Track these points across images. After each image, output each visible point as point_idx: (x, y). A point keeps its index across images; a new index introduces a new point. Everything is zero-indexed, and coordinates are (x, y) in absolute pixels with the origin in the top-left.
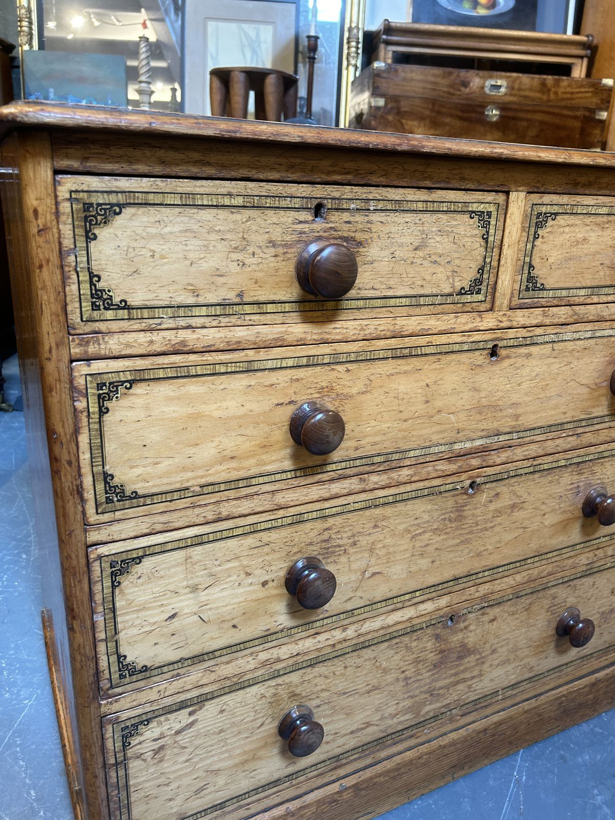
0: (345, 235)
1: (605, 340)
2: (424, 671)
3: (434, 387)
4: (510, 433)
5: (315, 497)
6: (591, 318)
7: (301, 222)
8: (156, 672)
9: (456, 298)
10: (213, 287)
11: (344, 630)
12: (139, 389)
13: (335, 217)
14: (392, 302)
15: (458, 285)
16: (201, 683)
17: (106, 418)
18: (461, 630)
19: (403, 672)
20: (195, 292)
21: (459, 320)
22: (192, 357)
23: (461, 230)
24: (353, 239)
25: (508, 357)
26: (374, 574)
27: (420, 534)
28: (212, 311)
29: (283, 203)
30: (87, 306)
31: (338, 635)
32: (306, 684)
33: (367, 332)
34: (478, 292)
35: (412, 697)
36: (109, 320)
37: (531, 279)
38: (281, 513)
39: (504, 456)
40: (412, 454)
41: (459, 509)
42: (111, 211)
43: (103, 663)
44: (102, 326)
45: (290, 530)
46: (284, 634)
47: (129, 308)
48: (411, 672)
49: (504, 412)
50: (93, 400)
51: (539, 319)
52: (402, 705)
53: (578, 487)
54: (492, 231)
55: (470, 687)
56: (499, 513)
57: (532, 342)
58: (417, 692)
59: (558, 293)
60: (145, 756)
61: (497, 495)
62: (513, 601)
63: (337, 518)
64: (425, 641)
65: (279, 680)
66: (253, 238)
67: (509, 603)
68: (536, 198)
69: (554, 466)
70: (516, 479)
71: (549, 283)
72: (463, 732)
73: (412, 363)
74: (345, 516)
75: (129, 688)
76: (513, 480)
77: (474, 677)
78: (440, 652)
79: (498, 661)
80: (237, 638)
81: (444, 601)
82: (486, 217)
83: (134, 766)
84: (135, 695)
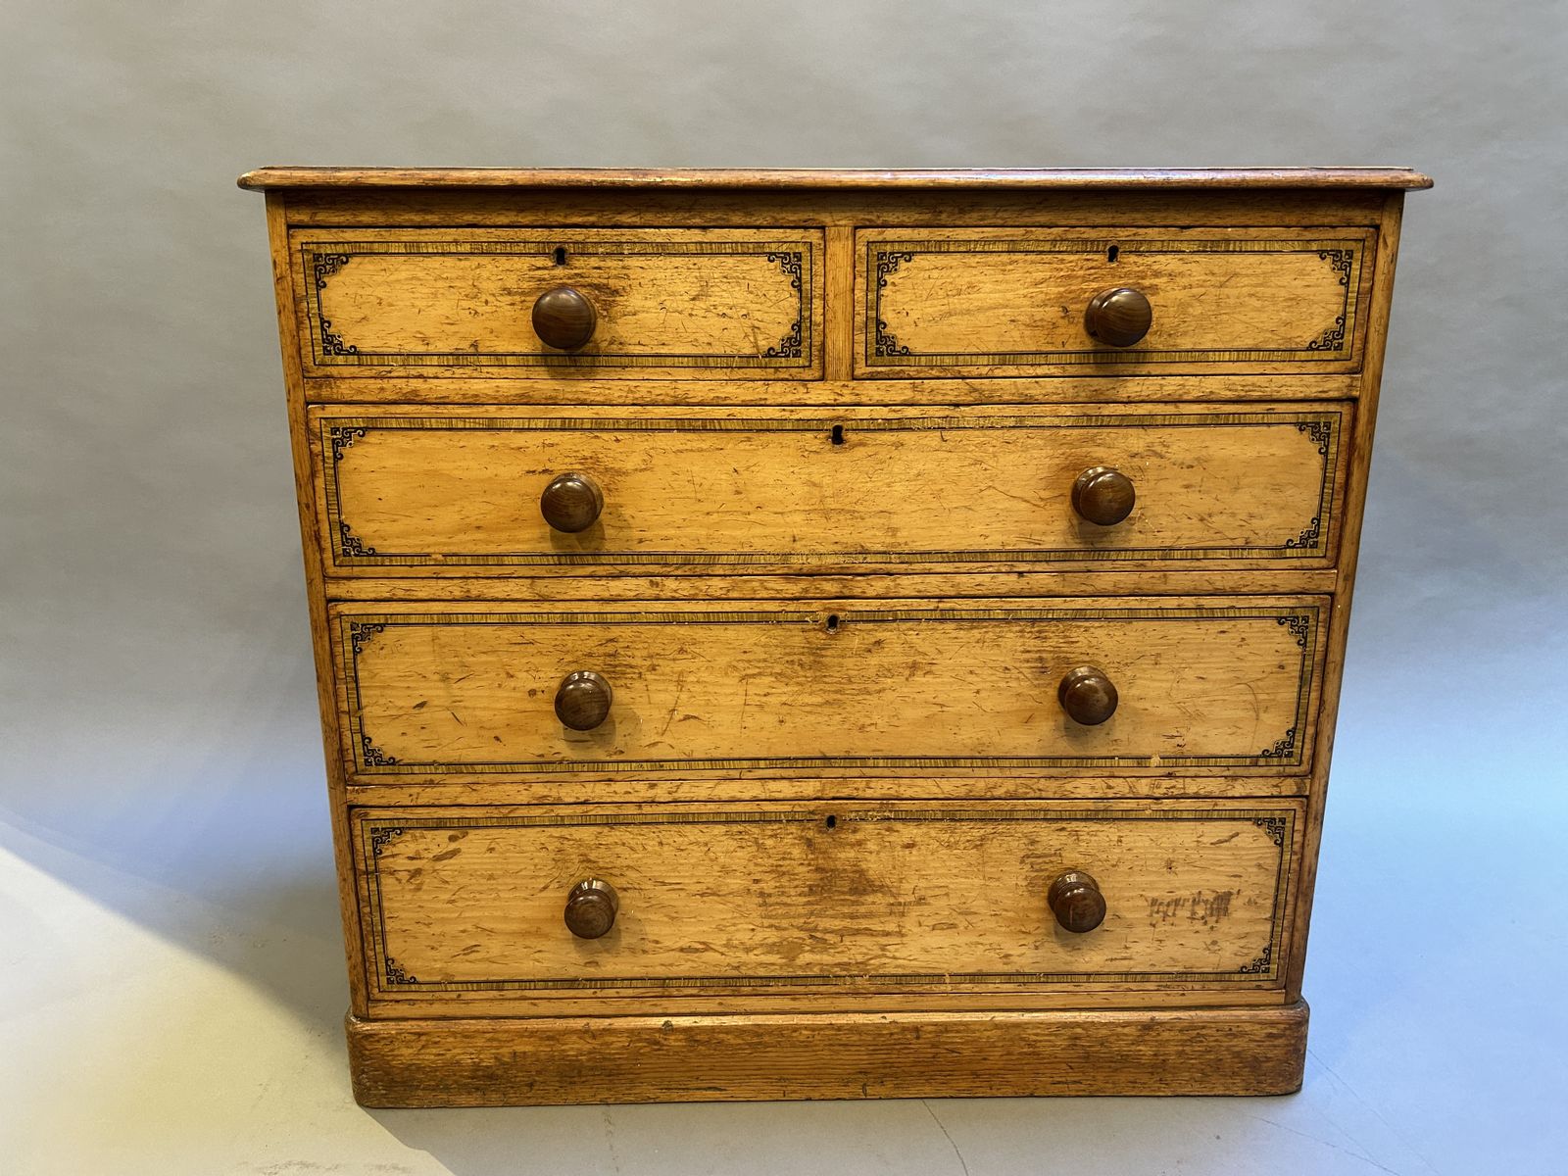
0: (595, 282)
1: (1047, 433)
2: (793, 892)
3: (746, 475)
4: (884, 553)
5: (589, 595)
6: (1006, 397)
7: (539, 268)
8: (405, 769)
9: (764, 361)
10: (444, 337)
11: (652, 786)
12: (373, 438)
13: (580, 262)
14: (669, 361)
15: (764, 345)
16: (460, 801)
17: (341, 463)
18: (852, 845)
19: (756, 881)
20: (425, 341)
21: (770, 389)
22: (426, 409)
23: (757, 275)
24: (606, 286)
25: (862, 444)
26: (687, 718)
27: (753, 676)
28: (445, 360)
29: (516, 249)
30: (319, 350)
31: (642, 791)
32: (602, 850)
33: (637, 395)
34: (797, 354)
35: (778, 928)
36: (341, 366)
37: (881, 339)
38: (546, 607)
39: (879, 585)
40: (724, 560)
41: (816, 652)
42: (339, 261)
43: (347, 741)
44: (334, 371)
45: (559, 631)
46: (563, 767)
47: (359, 354)
48: (769, 885)
49: (869, 522)
50: (327, 445)
51: (908, 395)
52: (759, 936)
53: (1041, 659)
54: (806, 277)
55: (883, 948)
56: (888, 671)
57: (902, 426)
58: (785, 923)
59: (937, 361)
60: (400, 875)
61: (878, 643)
62: (945, 824)
63: (624, 628)
64: (789, 844)
65: (565, 832)
66: (484, 285)
67: (938, 825)
68: (871, 234)
69: (981, 615)
70: (909, 624)
71: (917, 346)
72: (876, 1018)
73: (709, 440)
74: (635, 628)
75: (377, 779)
76: (904, 626)
77: (887, 934)
78: (818, 869)
79: (931, 922)
80: (502, 754)
81: (810, 788)
82: (794, 260)
83: (388, 883)
84: (383, 791)
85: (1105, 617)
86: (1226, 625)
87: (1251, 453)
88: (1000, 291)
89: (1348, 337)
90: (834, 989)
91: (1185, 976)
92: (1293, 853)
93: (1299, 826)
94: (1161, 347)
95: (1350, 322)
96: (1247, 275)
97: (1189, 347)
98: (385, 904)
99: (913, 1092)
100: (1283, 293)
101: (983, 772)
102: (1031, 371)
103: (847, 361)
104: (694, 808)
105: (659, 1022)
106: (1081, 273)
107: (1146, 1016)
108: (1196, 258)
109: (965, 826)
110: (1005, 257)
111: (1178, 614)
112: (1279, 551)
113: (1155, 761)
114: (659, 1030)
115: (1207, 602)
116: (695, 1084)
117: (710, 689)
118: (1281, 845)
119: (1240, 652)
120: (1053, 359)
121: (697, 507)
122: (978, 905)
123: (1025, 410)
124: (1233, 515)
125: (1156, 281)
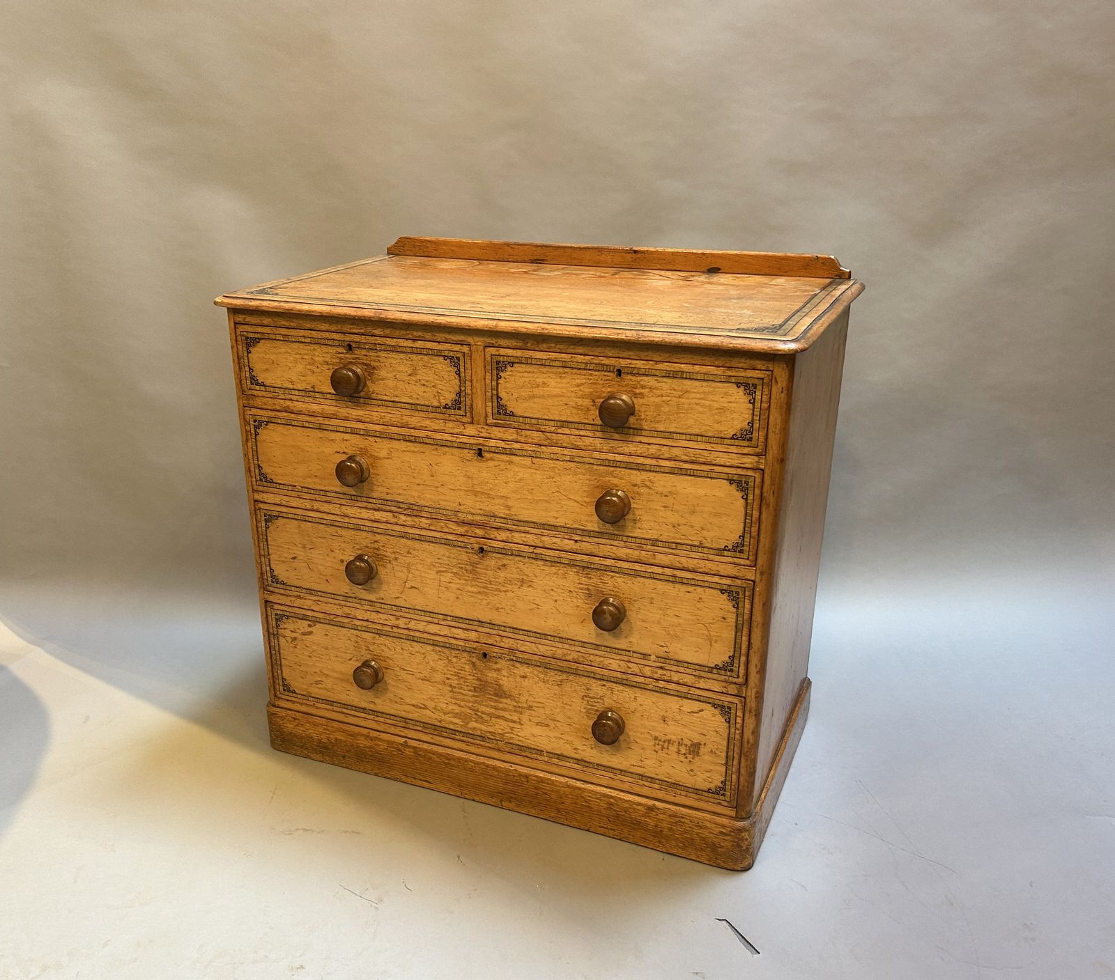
0: (365, 362)
1: (587, 466)
2: (466, 688)
3: (436, 467)
4: (505, 518)
5: (366, 517)
6: (565, 444)
7: (340, 353)
8: (288, 588)
9: (444, 410)
10: (300, 381)
11: (398, 619)
12: (271, 426)
13: (358, 352)
14: (399, 405)
15: (443, 402)
16: (312, 608)
17: (258, 437)
18: (495, 670)
19: (448, 679)
20: (292, 383)
21: (447, 425)
22: (293, 415)
23: (439, 366)
24: (370, 365)
25: (492, 459)
26: (412, 587)
27: (443, 572)
28: (301, 393)
29: (330, 343)
30: (249, 382)
31: (393, 621)
32: (376, 646)
33: (384, 420)
34: (459, 409)
35: (459, 706)
36: (258, 391)
37: (499, 406)
38: (347, 520)
39: (503, 535)
40: (426, 509)
41: (474, 565)
42: (256, 341)
43: (264, 569)
44: (255, 393)
45: (353, 532)
46: (356, 601)
47: (264, 385)
48: (454, 682)
49: (497, 501)
50: (252, 427)
51: (514, 437)
52: (451, 707)
53: (588, 589)
54: (462, 370)
55: (512, 728)
56: (510, 582)
57: (512, 453)
58: (462, 704)
59: (528, 421)
60: (288, 639)
61: (504, 565)
62: (542, 669)
63: (381, 536)
64: (463, 662)
65: (359, 633)
66: (317, 359)
67: (538, 669)
68: (493, 351)
69: (556, 560)
70: (520, 558)
71: (518, 412)
72: (507, 766)
73: (417, 447)
74: (387, 537)
75: (277, 590)
76: (517, 559)
77: (514, 722)
78: (479, 679)
79: (536, 720)
80: (330, 589)
81: (473, 636)
82: (456, 361)
83: (282, 640)
84: (279, 596)
85: (621, 572)
86: (691, 589)
87: (701, 492)
88: (559, 388)
89: (755, 434)
90: (487, 745)
91: (675, 785)
92: (736, 729)
93: (740, 714)
94: (646, 428)
95: (756, 426)
96: (694, 393)
97: (662, 429)
98: (282, 651)
99: (526, 811)
100: (716, 405)
101: (560, 645)
102: (577, 432)
103: (484, 415)
104: (417, 634)
105: (402, 740)
106: (601, 382)
107: (650, 802)
108: (665, 380)
109: (553, 673)
110: (561, 370)
111: (662, 577)
112: (720, 552)
113: (653, 658)
114: (401, 744)
115: (679, 573)
116: (418, 777)
117: (423, 574)
118: (729, 722)
119: (699, 605)
120: (588, 427)
121: (413, 480)
122: (560, 717)
123: (575, 452)
124: (692, 527)
125: (643, 391)
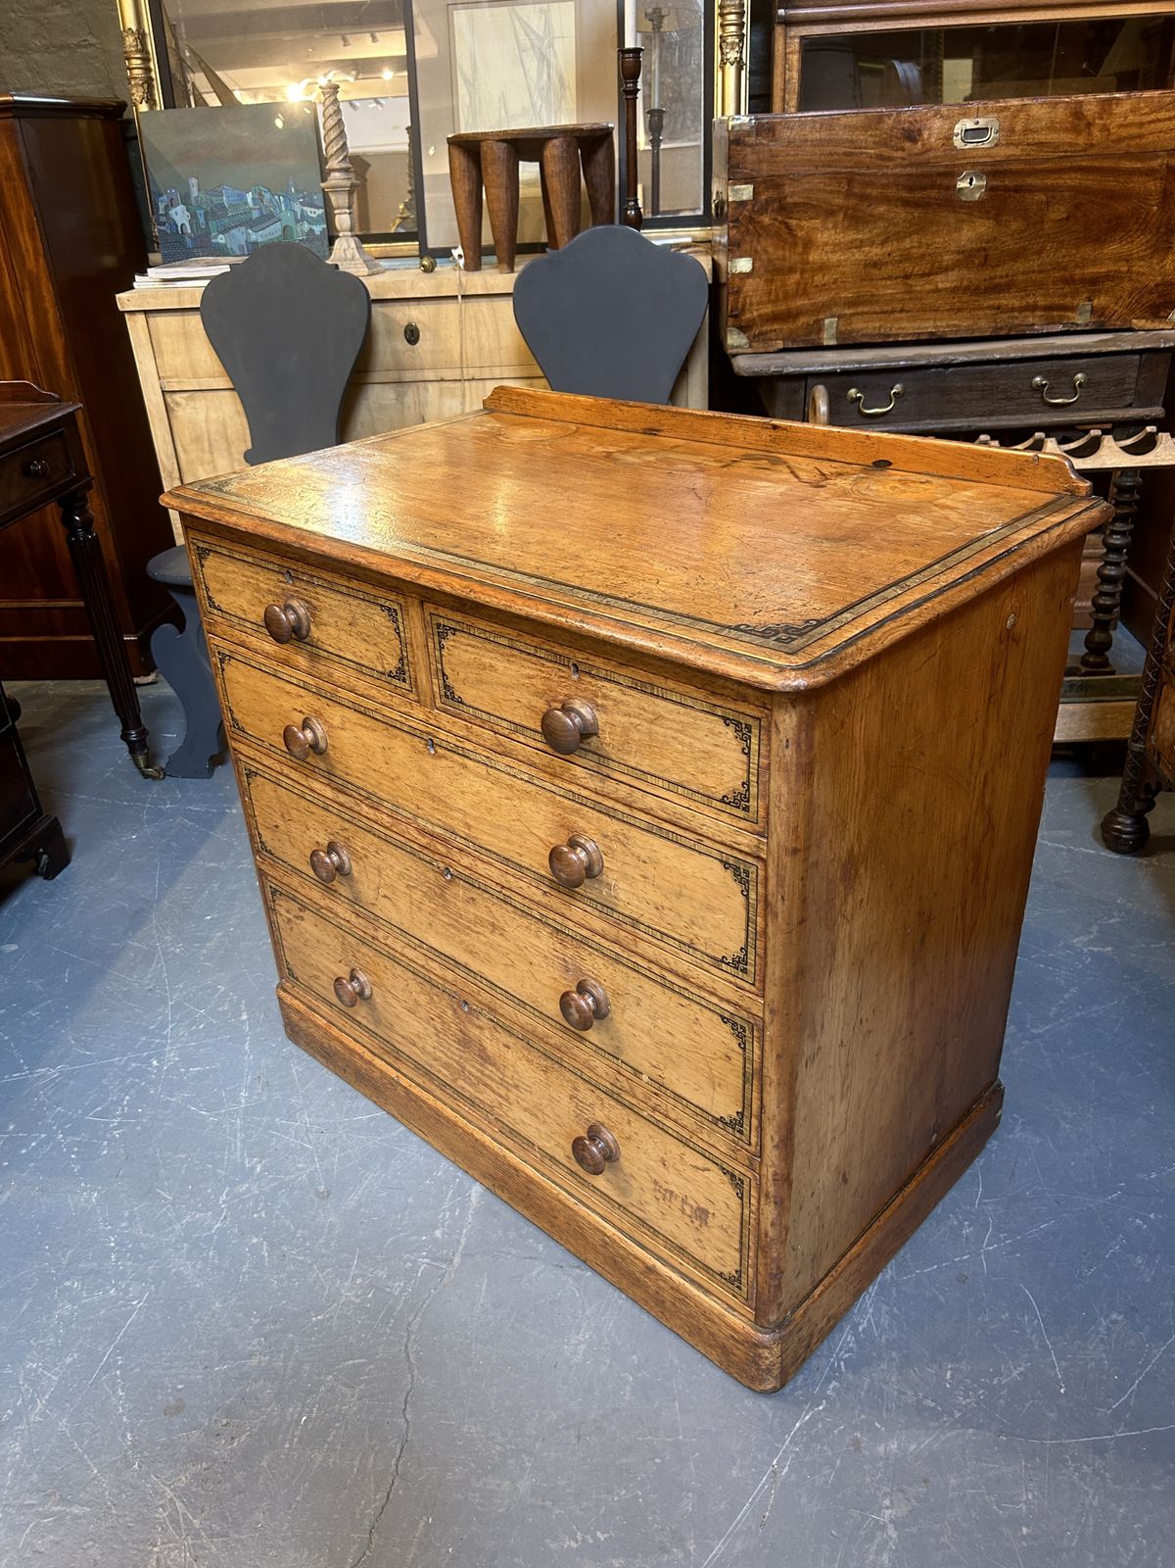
0: (305, 598)
1: (550, 795)
2: (450, 1037)
3: (389, 753)
4: (466, 839)
5: (331, 797)
6: (520, 758)
7: (281, 582)
8: (276, 860)
9: (389, 679)
11: (375, 930)
12: (234, 663)
13: (297, 583)
15: (387, 668)
16: (300, 890)
17: (224, 673)
18: (477, 1027)
19: (432, 1019)
21: (395, 700)
22: (251, 654)
23: (377, 618)
24: (312, 604)
25: (445, 758)
26: (385, 896)
28: (253, 627)
29: (270, 566)
31: (373, 932)
32: (361, 954)
33: (333, 679)
34: (404, 680)
35: (446, 1056)
36: (216, 616)
37: (446, 687)
38: (315, 796)
39: (467, 861)
40: (385, 804)
41: (441, 888)
43: (253, 832)
44: (214, 618)
45: (323, 813)
46: (336, 895)
47: (222, 611)
48: (438, 1026)
49: (456, 815)
51: (465, 732)
52: (439, 1054)
53: (564, 960)
54: (401, 628)
55: (500, 1104)
56: (481, 923)
57: (464, 754)
58: (449, 1055)
59: (478, 713)
60: (284, 918)
61: (473, 899)
62: (524, 1044)
63: (350, 825)
64: (445, 1006)
65: (343, 934)
66: (261, 586)
67: (520, 1042)
68: (431, 608)
69: (527, 910)
70: (489, 896)
71: (467, 699)
72: (500, 1148)
73: (368, 722)
74: (355, 828)
75: (267, 860)
76: (485, 895)
77: (501, 1097)
78: (462, 1031)
79: (524, 1105)
81: (450, 976)
82: (394, 614)
83: (279, 918)
84: (270, 867)
85: (601, 951)
86: (684, 1002)
87: (688, 869)
88: (508, 676)
89: (753, 803)
90: (477, 1113)
91: (682, 1250)
92: (751, 1211)
93: (754, 1194)
95: (753, 790)
96: (670, 720)
97: (633, 765)
98: (281, 931)
100: (698, 745)
101: (541, 1022)
102: (534, 744)
103: (431, 695)
104: (396, 954)
106: (556, 678)
108: (632, 692)
109: (536, 1053)
110: (508, 651)
111: (649, 975)
112: (717, 963)
113: (645, 1078)
115: (669, 976)
116: (413, 1122)
117: (394, 885)
118: (741, 1199)
119: (696, 1029)
121: (369, 764)
122: (548, 1112)
123: (533, 771)
124: (680, 916)
125: (605, 703)
